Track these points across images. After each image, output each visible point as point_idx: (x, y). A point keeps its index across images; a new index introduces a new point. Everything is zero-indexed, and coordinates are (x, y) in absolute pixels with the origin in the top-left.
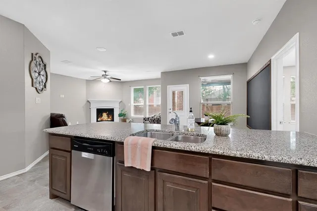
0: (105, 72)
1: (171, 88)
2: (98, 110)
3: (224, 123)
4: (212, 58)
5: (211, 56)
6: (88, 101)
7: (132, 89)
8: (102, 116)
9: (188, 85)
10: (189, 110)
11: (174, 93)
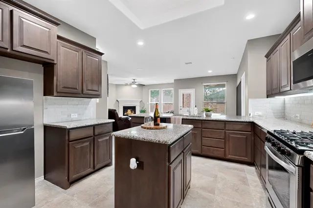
0: (134, 80)
1: (181, 92)
2: (124, 107)
3: (209, 111)
4: (210, 72)
5: (210, 71)
6: (117, 101)
7: (150, 90)
8: (127, 111)
9: (194, 89)
10: (195, 106)
11: (183, 95)
